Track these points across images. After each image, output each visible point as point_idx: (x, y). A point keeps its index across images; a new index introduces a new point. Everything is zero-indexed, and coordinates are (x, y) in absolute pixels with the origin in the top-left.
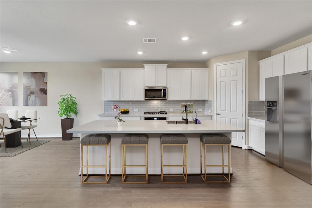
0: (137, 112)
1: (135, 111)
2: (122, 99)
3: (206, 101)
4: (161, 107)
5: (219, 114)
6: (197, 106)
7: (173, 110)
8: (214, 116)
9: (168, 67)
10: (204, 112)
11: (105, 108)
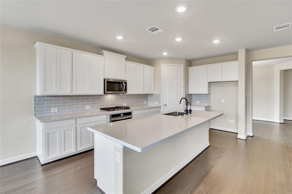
0: (89, 109)
1: (86, 108)
2: (74, 93)
3: (149, 94)
4: (116, 102)
5: (165, 105)
6: (143, 100)
7: (126, 104)
8: (162, 106)
9: (127, 59)
10: (148, 104)
11: (35, 108)
